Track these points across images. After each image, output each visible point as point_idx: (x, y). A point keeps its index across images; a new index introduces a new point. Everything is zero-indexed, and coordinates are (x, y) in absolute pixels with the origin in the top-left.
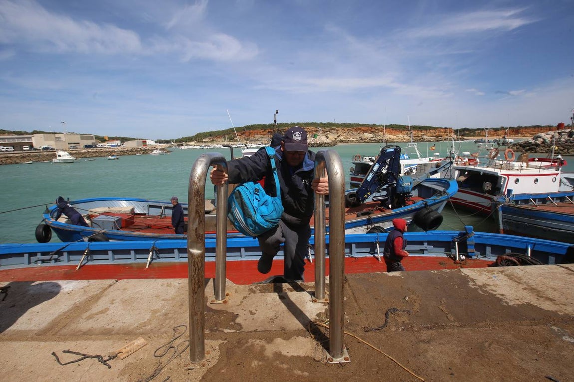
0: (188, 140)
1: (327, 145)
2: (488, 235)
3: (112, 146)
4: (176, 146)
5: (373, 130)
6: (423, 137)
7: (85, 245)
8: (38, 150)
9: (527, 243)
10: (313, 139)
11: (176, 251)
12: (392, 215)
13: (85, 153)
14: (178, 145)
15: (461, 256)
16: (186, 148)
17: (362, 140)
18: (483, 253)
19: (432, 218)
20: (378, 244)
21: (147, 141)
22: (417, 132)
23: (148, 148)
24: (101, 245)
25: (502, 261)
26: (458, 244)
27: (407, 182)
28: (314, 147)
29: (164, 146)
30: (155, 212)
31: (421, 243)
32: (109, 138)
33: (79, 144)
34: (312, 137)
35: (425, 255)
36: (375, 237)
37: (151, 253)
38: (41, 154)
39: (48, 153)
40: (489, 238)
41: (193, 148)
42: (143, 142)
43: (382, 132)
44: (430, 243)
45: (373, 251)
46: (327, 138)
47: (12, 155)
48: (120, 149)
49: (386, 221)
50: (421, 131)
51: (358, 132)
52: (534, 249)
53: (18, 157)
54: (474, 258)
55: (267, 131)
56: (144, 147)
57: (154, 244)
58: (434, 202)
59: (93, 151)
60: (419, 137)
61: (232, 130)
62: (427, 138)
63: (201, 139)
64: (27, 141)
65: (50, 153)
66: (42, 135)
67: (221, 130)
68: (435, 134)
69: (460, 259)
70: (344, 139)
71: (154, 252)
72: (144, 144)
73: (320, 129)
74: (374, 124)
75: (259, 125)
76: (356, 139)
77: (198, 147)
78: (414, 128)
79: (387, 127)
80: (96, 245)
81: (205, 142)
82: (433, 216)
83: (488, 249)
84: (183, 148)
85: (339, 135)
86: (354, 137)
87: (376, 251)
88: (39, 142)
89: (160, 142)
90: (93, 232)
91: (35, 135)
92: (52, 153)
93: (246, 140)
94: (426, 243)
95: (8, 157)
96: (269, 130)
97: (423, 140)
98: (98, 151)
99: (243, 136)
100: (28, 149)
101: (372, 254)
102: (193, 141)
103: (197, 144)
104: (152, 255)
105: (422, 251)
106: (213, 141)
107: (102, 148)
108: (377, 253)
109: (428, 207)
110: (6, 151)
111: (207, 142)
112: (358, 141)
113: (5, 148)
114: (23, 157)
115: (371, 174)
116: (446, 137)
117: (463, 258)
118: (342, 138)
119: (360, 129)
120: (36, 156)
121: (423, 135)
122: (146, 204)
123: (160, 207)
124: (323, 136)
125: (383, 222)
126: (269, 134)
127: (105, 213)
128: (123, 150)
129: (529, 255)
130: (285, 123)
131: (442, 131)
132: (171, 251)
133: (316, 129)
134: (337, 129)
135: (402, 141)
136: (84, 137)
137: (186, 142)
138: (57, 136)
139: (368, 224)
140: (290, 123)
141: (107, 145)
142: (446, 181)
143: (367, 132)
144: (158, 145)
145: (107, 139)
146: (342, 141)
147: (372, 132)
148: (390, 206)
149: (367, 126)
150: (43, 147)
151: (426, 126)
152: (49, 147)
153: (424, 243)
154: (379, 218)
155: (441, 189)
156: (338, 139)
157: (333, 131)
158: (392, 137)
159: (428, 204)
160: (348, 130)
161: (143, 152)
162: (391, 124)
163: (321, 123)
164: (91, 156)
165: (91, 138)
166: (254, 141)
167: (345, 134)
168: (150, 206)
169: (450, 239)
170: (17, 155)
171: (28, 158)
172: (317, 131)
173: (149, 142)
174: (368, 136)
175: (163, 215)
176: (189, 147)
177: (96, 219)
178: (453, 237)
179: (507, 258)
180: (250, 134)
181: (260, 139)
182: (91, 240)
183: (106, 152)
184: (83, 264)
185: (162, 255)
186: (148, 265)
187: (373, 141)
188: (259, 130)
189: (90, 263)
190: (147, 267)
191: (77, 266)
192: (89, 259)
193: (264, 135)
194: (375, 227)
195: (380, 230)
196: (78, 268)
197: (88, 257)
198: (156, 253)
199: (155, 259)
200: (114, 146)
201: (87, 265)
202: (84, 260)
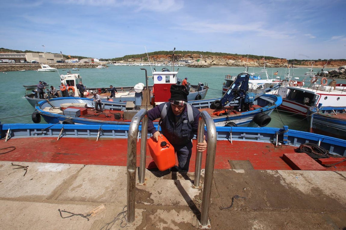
0: (119, 59)
1: (205, 67)
2: (296, 132)
3: (73, 62)
4: (112, 63)
5: (235, 58)
6: (267, 64)
7: (61, 126)
8: (29, 62)
9: (319, 138)
10: (196, 62)
11: (113, 131)
12: (241, 116)
13: (57, 66)
14: (113, 62)
15: (279, 143)
16: (118, 64)
17: (227, 64)
18: (292, 142)
19: (264, 119)
20: (231, 133)
21: (94, 59)
22: (263, 60)
23: (95, 64)
24: (71, 126)
25: (302, 148)
26: (278, 136)
27: (251, 96)
28: (197, 67)
29: (105, 62)
31: (257, 134)
32: (71, 56)
33: (53, 60)
34: (196, 61)
35: (258, 141)
36: (230, 129)
37: (99, 132)
38: (31, 65)
39: (35, 65)
40: (298, 134)
41: (123, 64)
42: (92, 60)
43: (240, 59)
44: (261, 134)
45: (228, 137)
46: (206, 62)
47: (14, 65)
48: (78, 64)
49: (237, 119)
50: (266, 60)
51: (226, 59)
52: (323, 142)
53: (18, 67)
54: (286, 144)
55: (168, 56)
56: (93, 63)
57: (101, 127)
58: (267, 109)
59: (62, 64)
60: (264, 64)
61: (146, 54)
62: (270, 64)
63: (127, 59)
64: (22, 57)
65: (37, 65)
66: (31, 53)
67: (139, 54)
68: (275, 62)
69: (278, 144)
70: (216, 63)
71: (101, 131)
72: (93, 61)
73: (201, 56)
74: (236, 54)
75: (163, 51)
76: (224, 64)
77: (125, 64)
78: (262, 57)
79: (243, 56)
80: (67, 126)
81: (129, 61)
82: (265, 118)
83: (296, 140)
84: (116, 64)
85: (213, 60)
86: (223, 62)
87: (230, 137)
88: (30, 58)
89: (102, 60)
90: (66, 119)
91: (27, 53)
92: (38, 65)
93: (155, 61)
94: (260, 134)
95: (12, 67)
96: (170, 55)
97: (266, 66)
98: (65, 65)
99: (153, 58)
100: (23, 62)
101: (227, 138)
102: (122, 60)
103: (125, 62)
104: (100, 133)
105: (257, 139)
106: (134, 61)
107: (67, 63)
108: (230, 138)
109: (263, 112)
110: (11, 63)
111: (131, 61)
112: (225, 65)
113: (10, 61)
114: (21, 67)
115: (230, 90)
116: (282, 65)
117: (280, 144)
118: (215, 62)
119: (227, 57)
120: (28, 67)
121: (267, 63)
124: (203, 60)
125: (235, 120)
126: (169, 58)
127: (70, 107)
128: (79, 65)
129: (319, 145)
130: (180, 51)
131: (280, 60)
132: (110, 131)
133: (199, 56)
134: (212, 56)
135: (253, 66)
136: (56, 55)
137: (118, 61)
138: (40, 54)
139: (226, 121)
140: (183, 51)
141: (70, 61)
142: (275, 97)
143: (231, 59)
144: (101, 62)
145: (70, 57)
146: (214, 64)
147: (234, 59)
148: (240, 110)
149: (231, 55)
150: (32, 61)
152: (36, 61)
153: (258, 134)
154: (233, 117)
155: (272, 101)
156: (213, 63)
157: (210, 58)
158: (246, 63)
159: (263, 110)
160: (219, 57)
161: (92, 66)
162: (247, 55)
163: (202, 52)
164: (61, 68)
165: (61, 56)
166: (160, 62)
167: (217, 60)
169: (274, 133)
170: (17, 66)
171: (24, 68)
172: (200, 57)
173: (95, 60)
174: (232, 61)
176: (120, 64)
177: (65, 110)
178: (276, 132)
179: (306, 146)
180: (157, 57)
181: (164, 61)
182: (64, 123)
183: (70, 66)
184: (60, 137)
185: (105, 134)
186: (97, 139)
187: (234, 66)
188: (164, 55)
189: (64, 136)
190: (97, 140)
191: (58, 138)
192: (64, 134)
193: (166, 58)
194: (230, 122)
195: (233, 124)
196: (58, 139)
197: (63, 133)
198: (102, 132)
199: (101, 136)
200: (75, 62)
201: (63, 137)
202: (61, 134)
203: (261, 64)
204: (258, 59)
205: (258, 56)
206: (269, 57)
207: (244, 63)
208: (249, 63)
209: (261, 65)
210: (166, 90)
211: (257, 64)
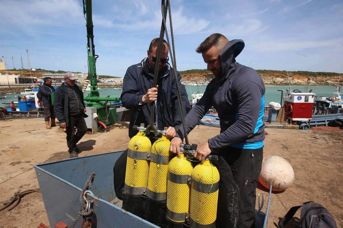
5: (284, 76)
6: (327, 81)
17: (274, 82)
22: (322, 77)
43: (291, 77)
50: (326, 77)
51: (272, 77)
55: (203, 74)
59: (100, 84)
60: (323, 81)
62: (331, 82)
68: (339, 79)
74: (284, 71)
75: (197, 70)
76: (270, 82)
78: (320, 74)
79: (294, 73)
93: (188, 80)
97: (327, 84)
99: (186, 77)
107: (103, 82)
112: (271, 84)
119: (273, 75)
121: (328, 80)
126: (204, 76)
138: (79, 74)
143: (278, 77)
147: (283, 77)
149: (279, 72)
151: (331, 73)
158: (299, 81)
160: (263, 75)
162: (299, 71)
166: (195, 81)
174: (279, 80)
180: (191, 76)
181: (198, 80)
183: (107, 85)
187: (283, 84)
188: (197, 74)
193: (201, 77)
200: (110, 82)
203: (319, 81)
204: (314, 76)
205: (314, 73)
206: (329, 73)
207: (296, 81)
208: (302, 81)
209: (320, 83)
211: (313, 82)
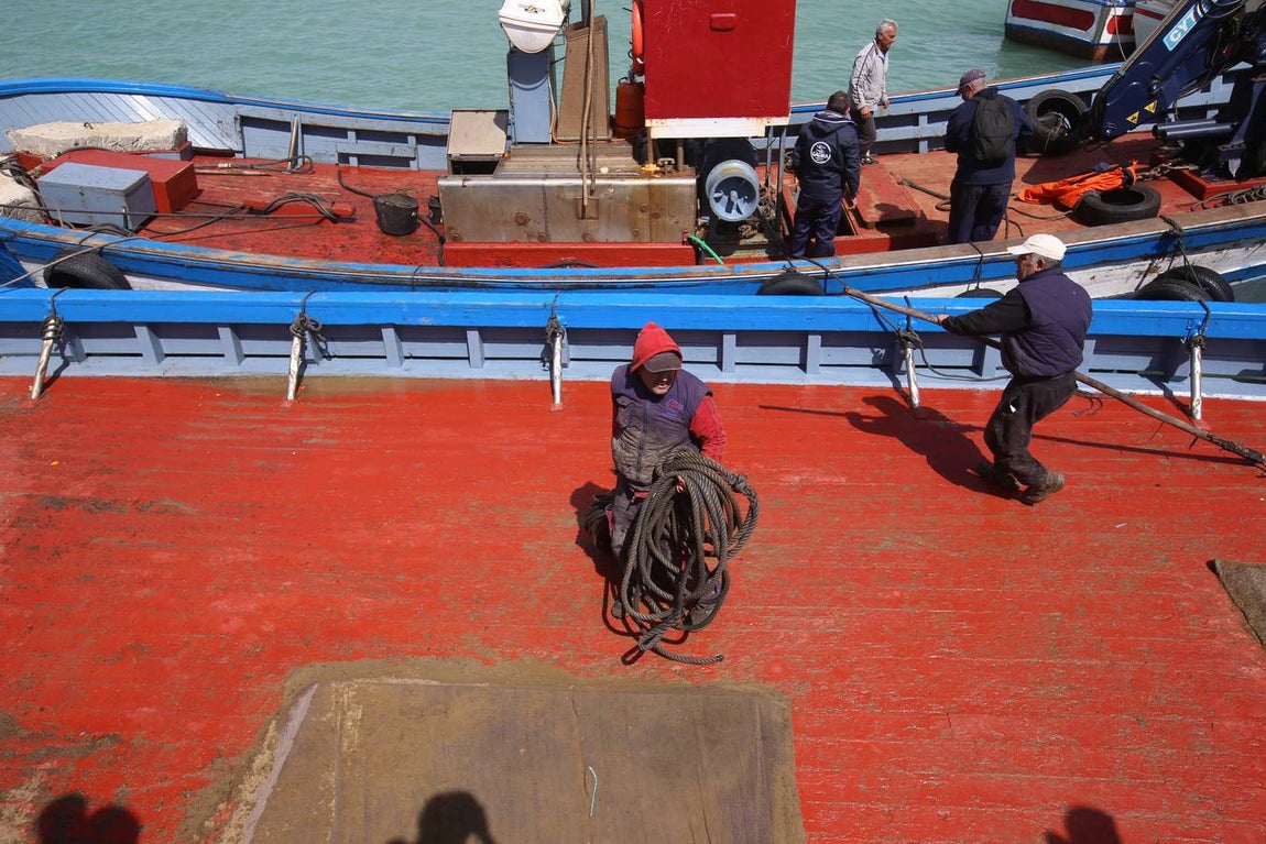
7: (40, 303)
11: (388, 334)
20: (1196, 349)
24: (104, 304)
30: (268, 146)
36: (1189, 317)
37: (296, 341)
57: (304, 306)
71: (308, 336)
80: (81, 303)
90: (60, 249)
104: (303, 348)
115: (1190, 15)
122: (229, 113)
123: (284, 126)
125: (1219, 250)
127: (80, 153)
132: (372, 332)
168: (246, 121)
175: (300, 161)
177: (49, 177)
182: (57, 279)
184: (50, 373)
185: (334, 347)
186: (292, 387)
189: (74, 371)
190: (291, 396)
191: (31, 380)
192: (68, 352)
194: (1186, 268)
195: (1206, 285)
196: (35, 390)
197: (62, 347)
198: (315, 338)
199: (313, 362)
201: (63, 374)
202: (50, 354)
210: (724, 29)
